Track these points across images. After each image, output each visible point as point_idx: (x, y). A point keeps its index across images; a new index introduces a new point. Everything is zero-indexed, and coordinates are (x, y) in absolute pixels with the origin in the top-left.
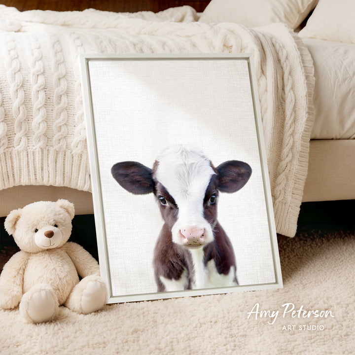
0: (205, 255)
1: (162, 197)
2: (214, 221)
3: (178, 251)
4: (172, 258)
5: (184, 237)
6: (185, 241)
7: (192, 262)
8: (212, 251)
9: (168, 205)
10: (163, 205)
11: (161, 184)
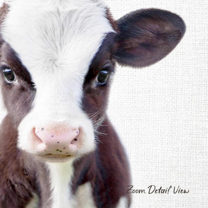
0: (75, 174)
1: (8, 68)
2: (99, 116)
3: (26, 165)
4: (13, 175)
5: (40, 141)
6: (42, 147)
7: (48, 185)
8: (90, 167)
9: (17, 82)
10: (9, 82)
11: (8, 45)
